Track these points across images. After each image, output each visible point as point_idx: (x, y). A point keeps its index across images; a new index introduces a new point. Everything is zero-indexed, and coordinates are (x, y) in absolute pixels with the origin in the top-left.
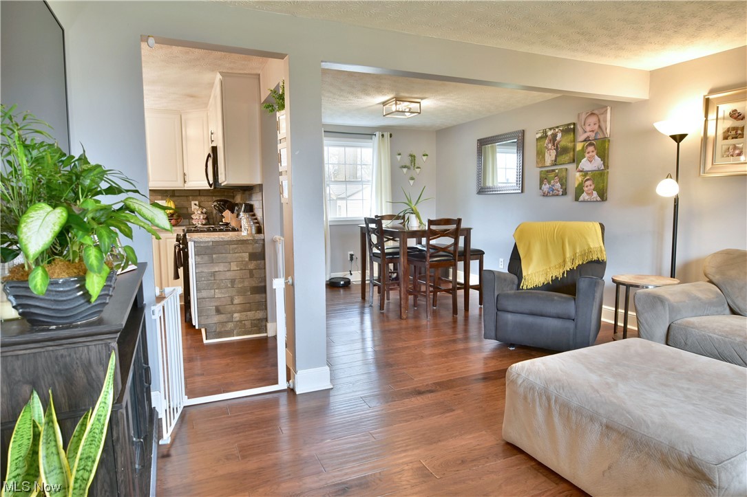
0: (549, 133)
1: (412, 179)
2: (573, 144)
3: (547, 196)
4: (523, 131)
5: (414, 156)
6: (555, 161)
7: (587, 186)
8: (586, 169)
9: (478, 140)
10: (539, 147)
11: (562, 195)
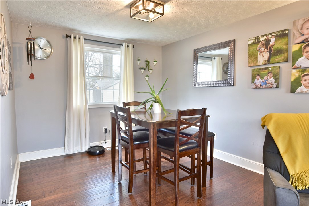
0: (262, 39)
1: (147, 76)
2: (287, 46)
3: (260, 88)
4: (235, 40)
5: (149, 62)
6: (269, 60)
7: (305, 81)
8: (304, 65)
9: (194, 50)
10: (251, 51)
11: (276, 87)
